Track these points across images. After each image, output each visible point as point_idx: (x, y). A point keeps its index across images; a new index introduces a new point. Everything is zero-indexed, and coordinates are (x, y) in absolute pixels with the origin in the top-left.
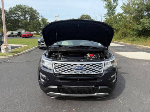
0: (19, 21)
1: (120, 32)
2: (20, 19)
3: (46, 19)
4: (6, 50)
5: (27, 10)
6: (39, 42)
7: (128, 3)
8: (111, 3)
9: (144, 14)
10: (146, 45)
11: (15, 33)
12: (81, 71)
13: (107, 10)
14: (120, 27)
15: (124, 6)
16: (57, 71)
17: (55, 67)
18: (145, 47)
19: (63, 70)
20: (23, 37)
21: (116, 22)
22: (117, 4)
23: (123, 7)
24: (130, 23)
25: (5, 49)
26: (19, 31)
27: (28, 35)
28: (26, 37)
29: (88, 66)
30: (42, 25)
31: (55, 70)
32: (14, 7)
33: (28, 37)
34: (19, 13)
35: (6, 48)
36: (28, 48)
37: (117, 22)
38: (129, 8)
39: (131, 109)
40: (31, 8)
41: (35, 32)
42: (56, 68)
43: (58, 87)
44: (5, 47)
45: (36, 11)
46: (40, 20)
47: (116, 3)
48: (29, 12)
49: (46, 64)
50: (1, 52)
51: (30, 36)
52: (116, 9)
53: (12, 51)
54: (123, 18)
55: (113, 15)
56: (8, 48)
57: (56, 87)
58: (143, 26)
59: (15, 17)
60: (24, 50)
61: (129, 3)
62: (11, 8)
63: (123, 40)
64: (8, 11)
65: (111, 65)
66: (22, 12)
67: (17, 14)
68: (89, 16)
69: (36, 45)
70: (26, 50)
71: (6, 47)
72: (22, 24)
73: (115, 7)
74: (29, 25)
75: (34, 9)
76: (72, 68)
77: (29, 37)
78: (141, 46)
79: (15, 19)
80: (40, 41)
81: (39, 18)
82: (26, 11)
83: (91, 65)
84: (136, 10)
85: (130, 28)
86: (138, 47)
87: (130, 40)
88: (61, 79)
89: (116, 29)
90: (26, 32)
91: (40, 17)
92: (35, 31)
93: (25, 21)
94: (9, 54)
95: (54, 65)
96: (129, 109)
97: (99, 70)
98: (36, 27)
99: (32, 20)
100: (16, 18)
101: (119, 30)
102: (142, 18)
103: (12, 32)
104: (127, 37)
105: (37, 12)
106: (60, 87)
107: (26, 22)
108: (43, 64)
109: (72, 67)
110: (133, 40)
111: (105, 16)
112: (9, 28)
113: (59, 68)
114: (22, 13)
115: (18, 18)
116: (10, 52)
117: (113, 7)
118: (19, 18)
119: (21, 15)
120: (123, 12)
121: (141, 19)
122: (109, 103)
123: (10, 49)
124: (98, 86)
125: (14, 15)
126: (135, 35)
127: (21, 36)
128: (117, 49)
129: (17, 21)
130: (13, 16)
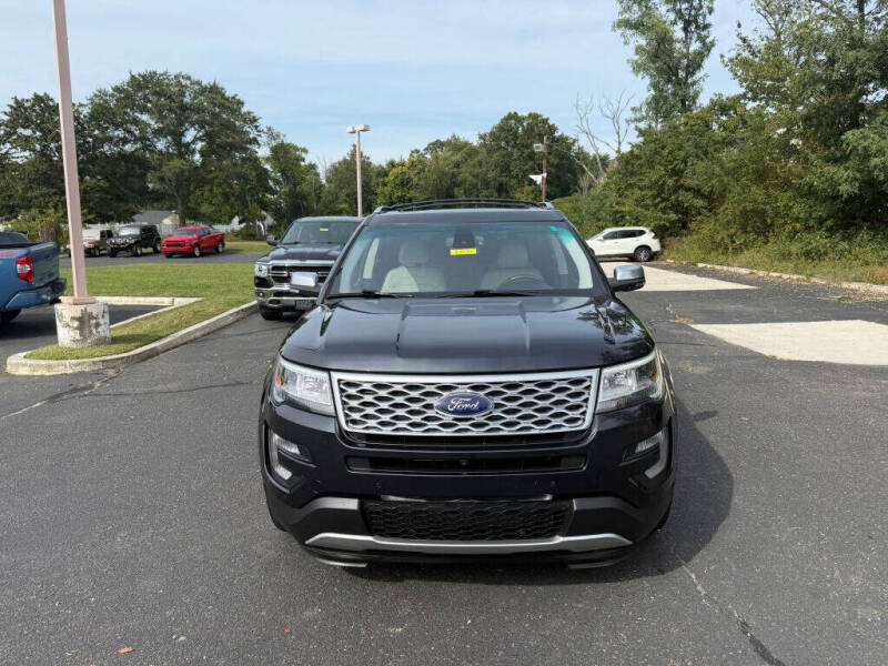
0: (144, 165)
1: (728, 210)
2: (152, 152)
3: (296, 148)
4: (81, 328)
5: (187, 99)
6: (262, 282)
7: (772, 34)
8: (671, 41)
9: (870, 97)
10: (883, 283)
11: (126, 232)
12: (479, 418)
13: (647, 80)
14: (726, 179)
15: (746, 54)
16: (355, 422)
17: (344, 403)
18: (880, 295)
19: (386, 418)
20: (169, 255)
21: (706, 153)
22: (707, 48)
23: (740, 65)
24: (789, 151)
25: (76, 324)
26: (144, 218)
27: (197, 244)
28: (189, 254)
29: (510, 393)
30: (277, 182)
31: (346, 415)
32: (117, 89)
33: (197, 253)
34: (145, 117)
35: (80, 320)
36: (198, 315)
37: (711, 149)
38: (779, 67)
39: (752, 623)
40: (214, 90)
41: (236, 224)
42: (351, 409)
43: (361, 505)
44: (77, 311)
45: (241, 103)
46: (263, 152)
47: (702, 39)
48: (198, 110)
49: (298, 388)
50: (57, 342)
51: (211, 248)
52: (699, 75)
53: (114, 334)
54: (744, 122)
55: (685, 109)
56: (91, 316)
57: (351, 504)
58: (860, 171)
59: (125, 141)
60: (178, 328)
61: (778, 35)
62: (101, 94)
63: (746, 255)
64: (85, 111)
65: (635, 390)
66: (160, 112)
67: (133, 128)
68: (545, 121)
69: (242, 298)
70: (188, 324)
71: (84, 312)
72: (162, 179)
73: (695, 64)
74: (202, 182)
75: (229, 94)
76: (429, 406)
77: (203, 255)
78: (855, 286)
79: (123, 156)
80: (264, 274)
81: (255, 141)
82: (184, 108)
83: (526, 387)
84: (816, 80)
85: (786, 184)
86: (836, 291)
87: (790, 254)
88: (376, 462)
89: (706, 190)
90: (183, 224)
91: (263, 139)
92: (236, 219)
93: (176, 163)
94: (98, 350)
95: (342, 391)
96: (744, 623)
97: (572, 414)
98: (240, 197)
99: (220, 158)
100: (128, 148)
101: (722, 197)
102: (856, 124)
103: (106, 226)
104: (772, 240)
105: (244, 110)
106: (371, 505)
107: (183, 171)
108: (284, 388)
109: (429, 400)
110: (807, 254)
111: (638, 115)
112: (91, 204)
113: (366, 404)
114: (161, 118)
115: (139, 145)
116: (102, 342)
117: (685, 62)
118: (145, 148)
119: (158, 133)
120: (742, 91)
121: (851, 127)
122: (633, 594)
123: (101, 321)
124: (569, 497)
125: (120, 133)
126: (821, 221)
127: (156, 252)
128: (709, 306)
129: (137, 165)
130: (110, 139)
